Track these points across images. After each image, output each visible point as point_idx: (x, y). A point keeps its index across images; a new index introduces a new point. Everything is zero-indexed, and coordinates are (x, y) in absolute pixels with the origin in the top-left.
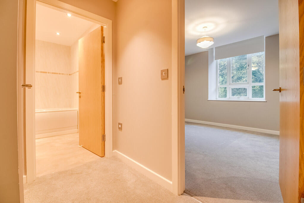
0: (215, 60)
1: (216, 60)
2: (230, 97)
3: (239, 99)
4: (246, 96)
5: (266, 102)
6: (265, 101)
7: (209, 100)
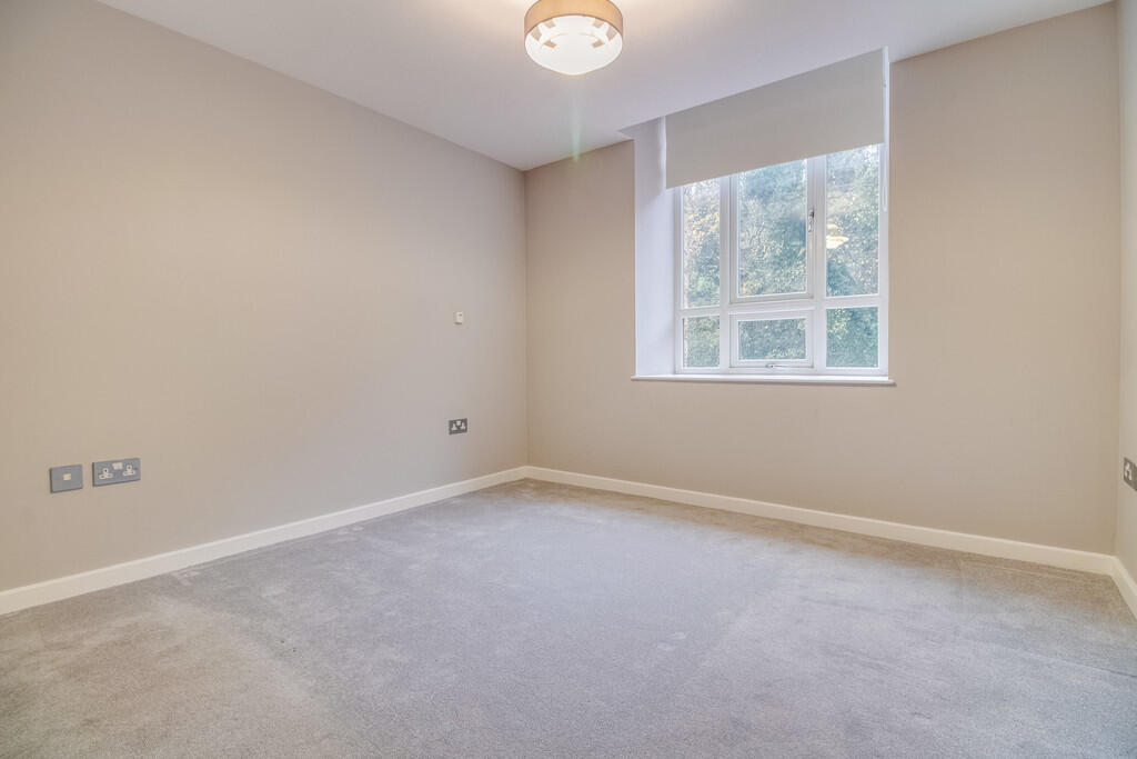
0: (668, 187)
1: (671, 189)
2: (731, 363)
3: (769, 370)
4: (803, 356)
5: (894, 385)
6: (885, 379)
7: (637, 376)
